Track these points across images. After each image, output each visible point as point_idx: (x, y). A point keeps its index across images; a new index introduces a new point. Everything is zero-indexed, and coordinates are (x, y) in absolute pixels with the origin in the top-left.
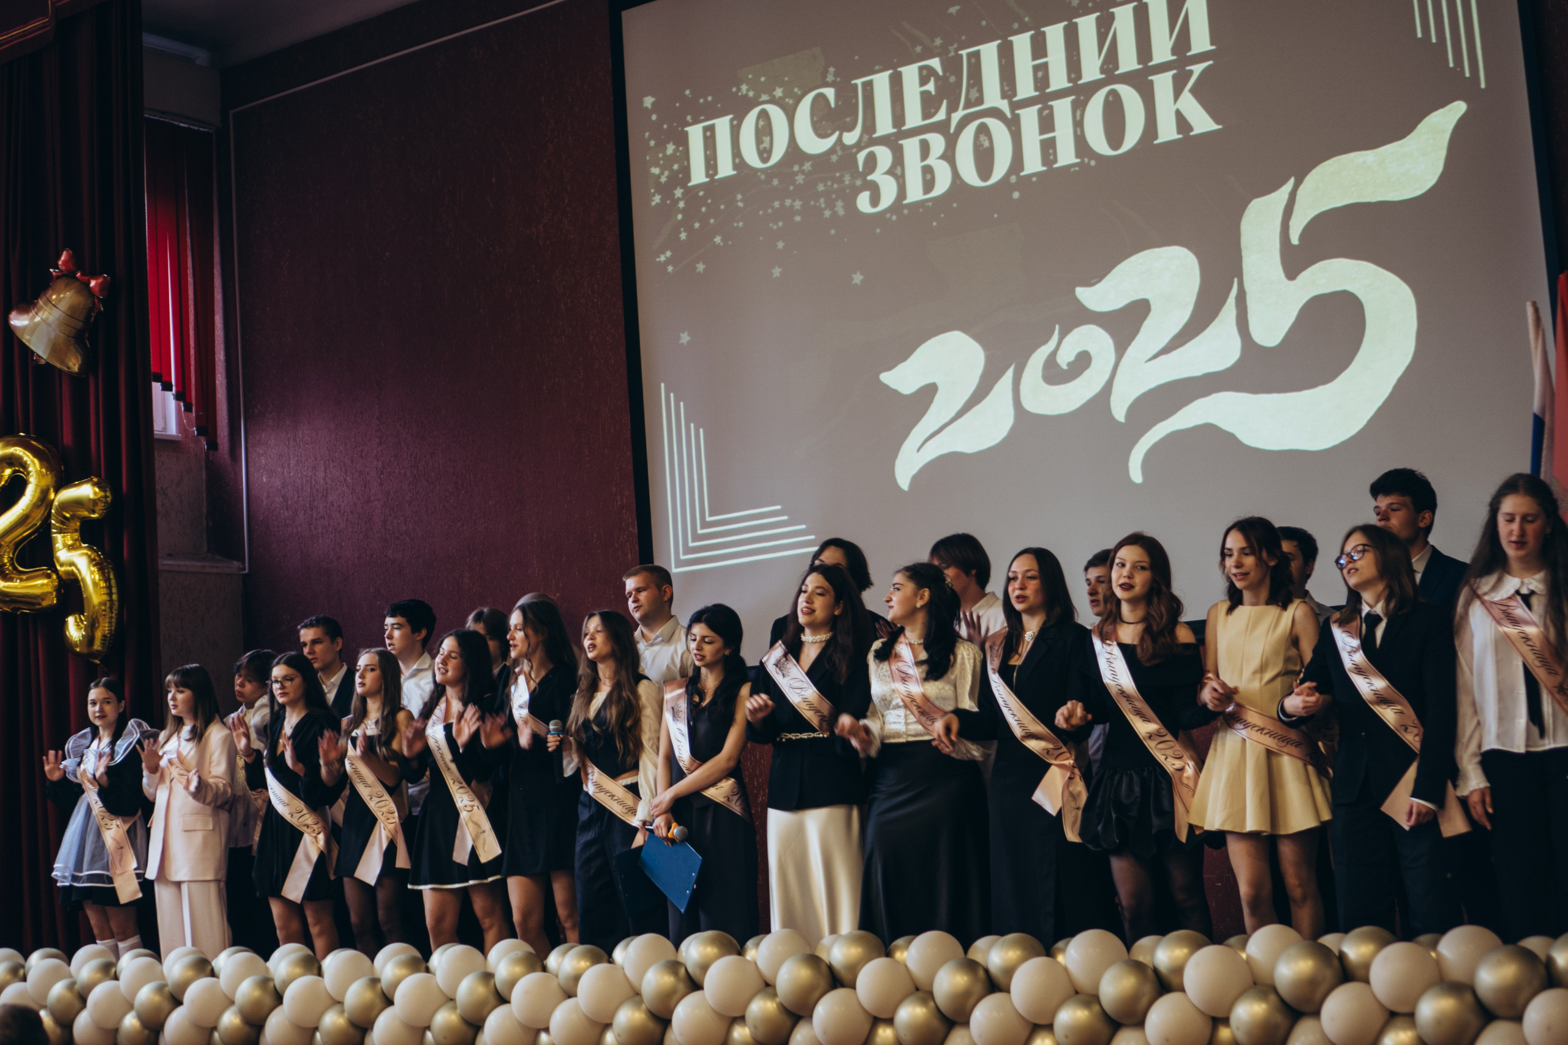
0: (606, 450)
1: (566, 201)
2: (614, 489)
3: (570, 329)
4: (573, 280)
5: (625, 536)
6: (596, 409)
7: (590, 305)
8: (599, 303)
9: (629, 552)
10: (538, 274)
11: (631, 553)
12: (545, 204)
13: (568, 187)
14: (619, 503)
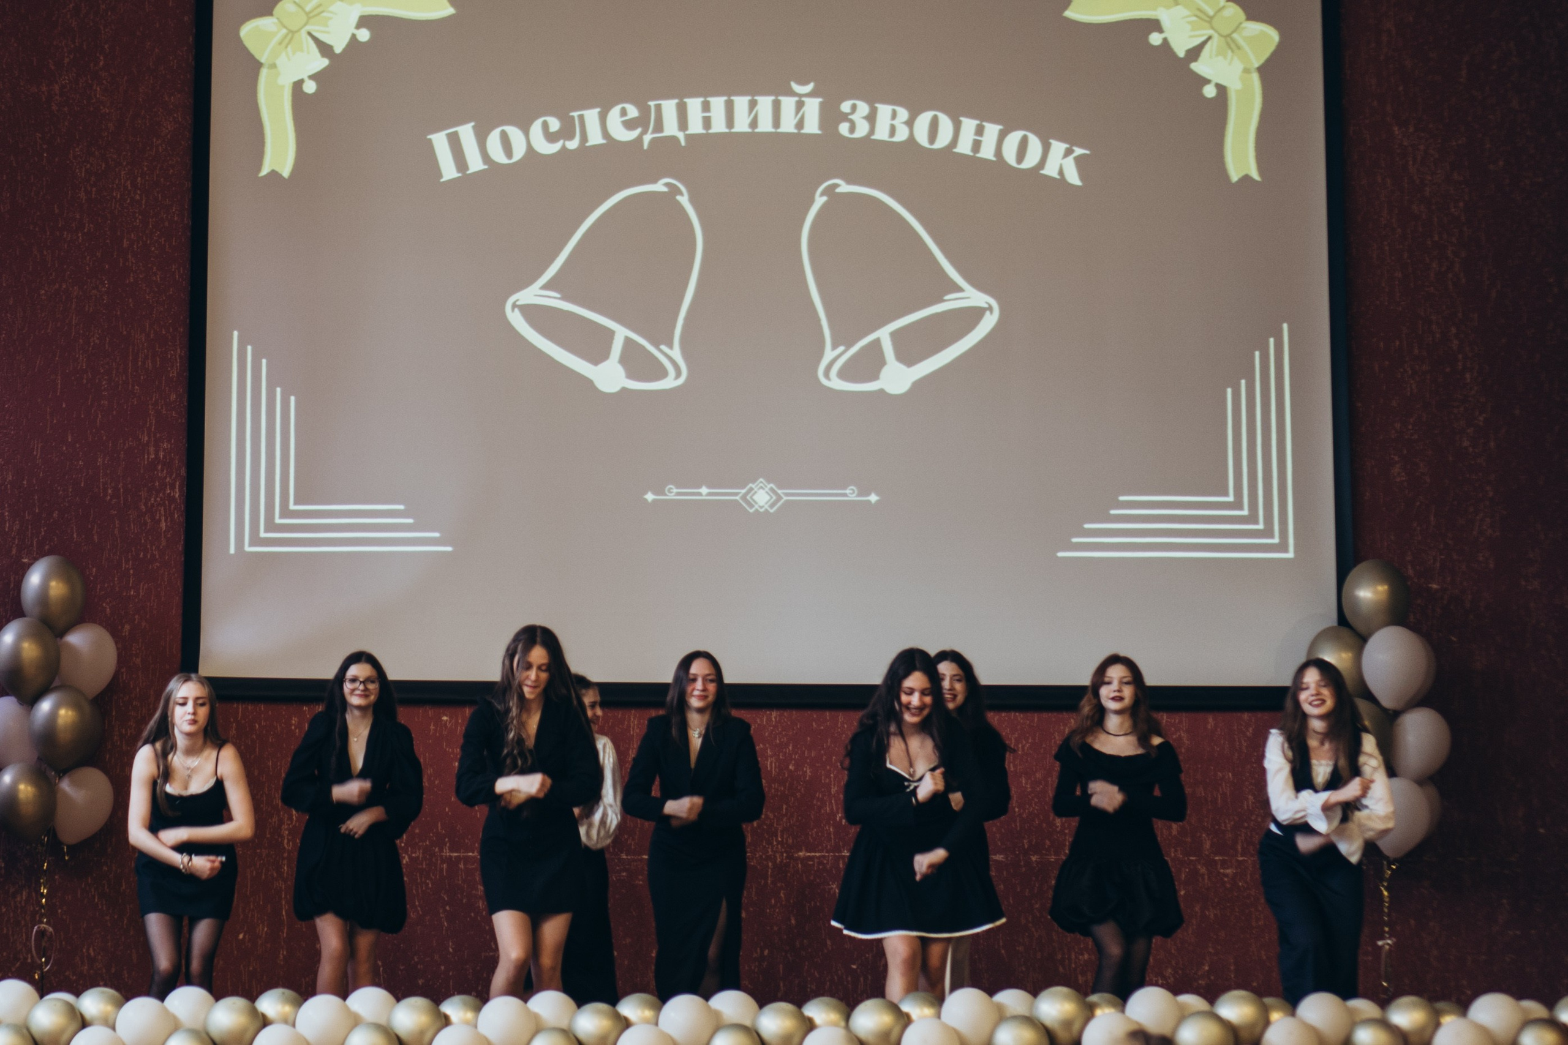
0: (137, 387)
1: (101, 63)
2: (146, 438)
3: (91, 225)
4: (104, 166)
5: (159, 499)
6: (125, 333)
7: (129, 201)
8: (144, 202)
9: (163, 519)
10: (45, 146)
11: (166, 521)
12: (67, 60)
13: (106, 46)
14: (153, 457)
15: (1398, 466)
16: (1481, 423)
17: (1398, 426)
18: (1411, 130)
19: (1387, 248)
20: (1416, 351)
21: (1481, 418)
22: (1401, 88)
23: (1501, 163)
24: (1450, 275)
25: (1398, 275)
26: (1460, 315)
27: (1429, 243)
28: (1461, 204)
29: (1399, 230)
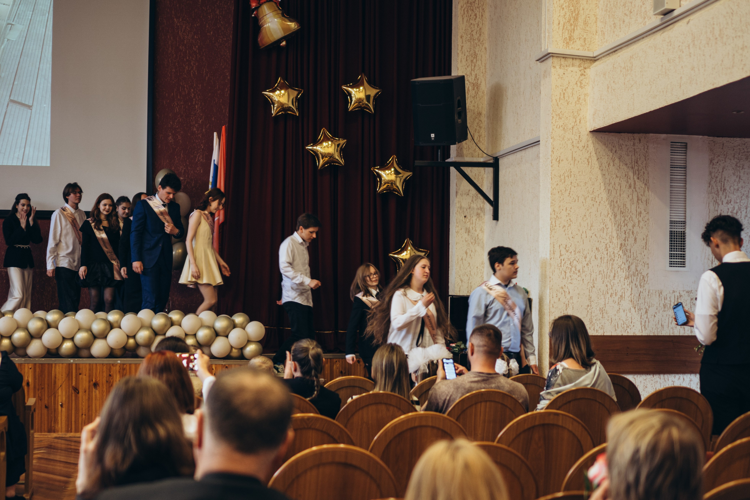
15: (170, 137)
16: (200, 123)
17: (171, 123)
18: (181, 20)
19: (170, 61)
20: (179, 97)
21: (200, 121)
22: (178, 5)
23: (212, 33)
24: (192, 71)
25: (174, 70)
26: (195, 85)
27: (185, 60)
28: (197, 47)
29: (175, 55)
